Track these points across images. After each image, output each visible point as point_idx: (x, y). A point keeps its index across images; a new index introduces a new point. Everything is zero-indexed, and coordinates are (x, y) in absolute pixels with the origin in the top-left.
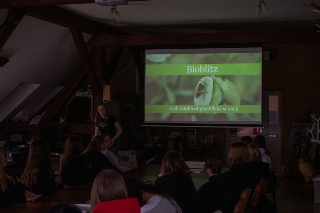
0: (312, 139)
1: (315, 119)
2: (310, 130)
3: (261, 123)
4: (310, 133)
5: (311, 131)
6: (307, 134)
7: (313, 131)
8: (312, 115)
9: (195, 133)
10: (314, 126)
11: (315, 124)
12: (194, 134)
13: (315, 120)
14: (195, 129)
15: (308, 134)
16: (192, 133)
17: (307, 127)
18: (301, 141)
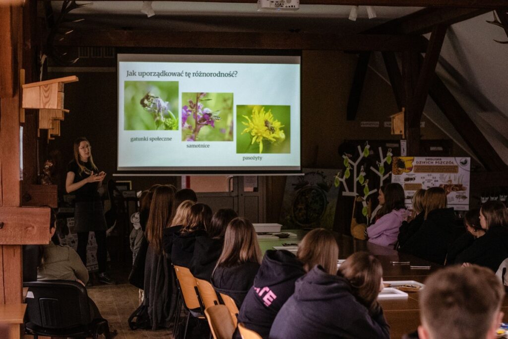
0: (345, 191)
1: (350, 161)
2: (342, 177)
3: (300, 169)
4: (341, 183)
5: (343, 180)
6: (337, 185)
7: (346, 180)
8: (344, 157)
9: (131, 189)
10: (349, 172)
11: (350, 170)
12: (128, 189)
13: (349, 163)
14: (130, 182)
15: (339, 184)
16: (125, 188)
17: (337, 175)
18: (307, 197)
